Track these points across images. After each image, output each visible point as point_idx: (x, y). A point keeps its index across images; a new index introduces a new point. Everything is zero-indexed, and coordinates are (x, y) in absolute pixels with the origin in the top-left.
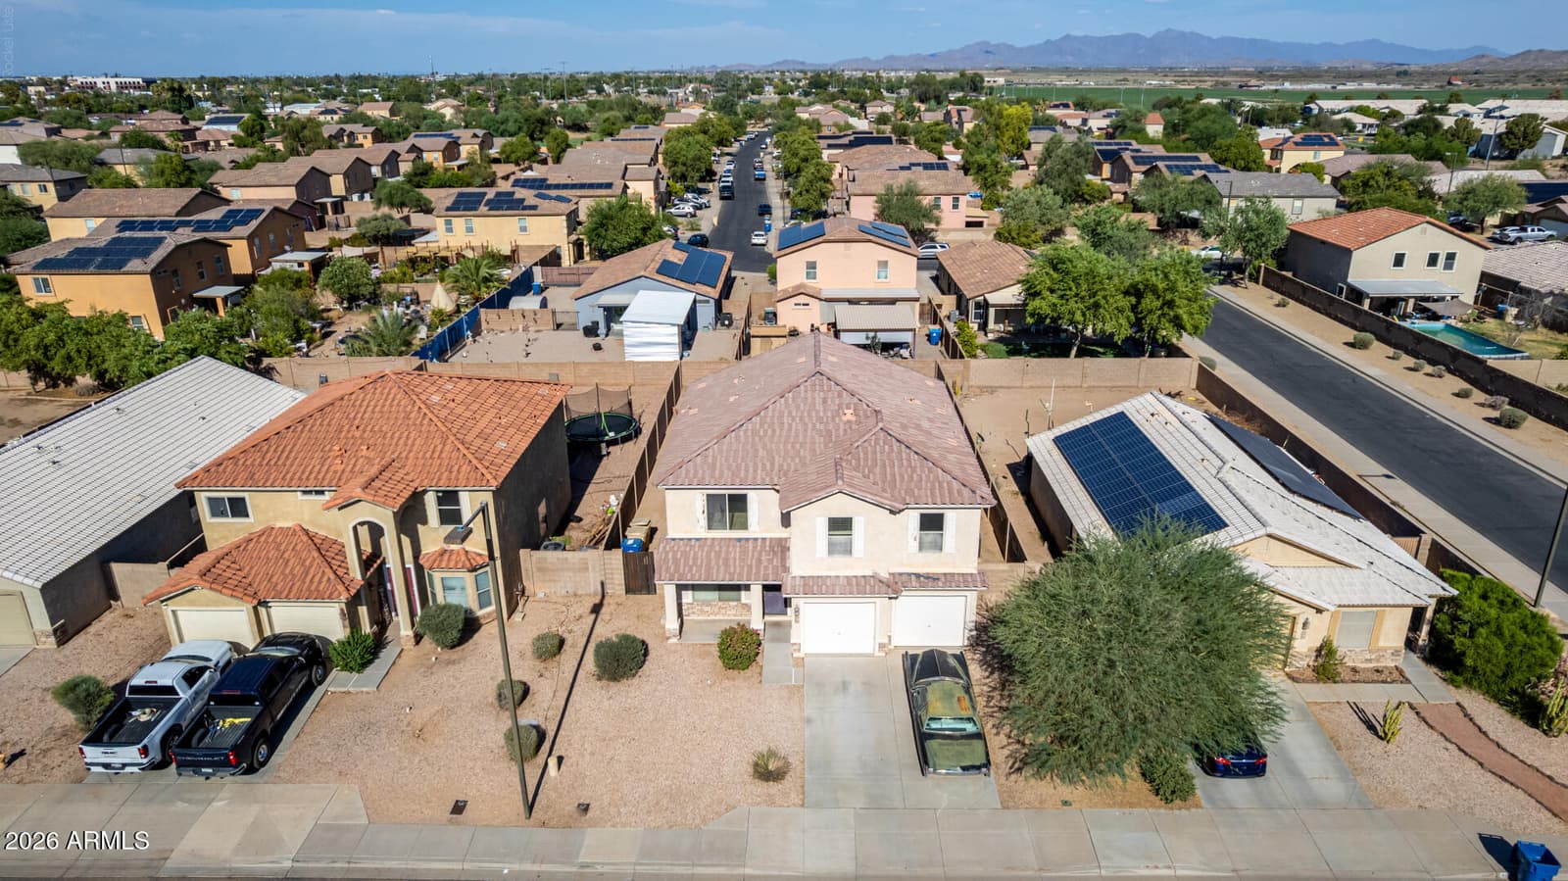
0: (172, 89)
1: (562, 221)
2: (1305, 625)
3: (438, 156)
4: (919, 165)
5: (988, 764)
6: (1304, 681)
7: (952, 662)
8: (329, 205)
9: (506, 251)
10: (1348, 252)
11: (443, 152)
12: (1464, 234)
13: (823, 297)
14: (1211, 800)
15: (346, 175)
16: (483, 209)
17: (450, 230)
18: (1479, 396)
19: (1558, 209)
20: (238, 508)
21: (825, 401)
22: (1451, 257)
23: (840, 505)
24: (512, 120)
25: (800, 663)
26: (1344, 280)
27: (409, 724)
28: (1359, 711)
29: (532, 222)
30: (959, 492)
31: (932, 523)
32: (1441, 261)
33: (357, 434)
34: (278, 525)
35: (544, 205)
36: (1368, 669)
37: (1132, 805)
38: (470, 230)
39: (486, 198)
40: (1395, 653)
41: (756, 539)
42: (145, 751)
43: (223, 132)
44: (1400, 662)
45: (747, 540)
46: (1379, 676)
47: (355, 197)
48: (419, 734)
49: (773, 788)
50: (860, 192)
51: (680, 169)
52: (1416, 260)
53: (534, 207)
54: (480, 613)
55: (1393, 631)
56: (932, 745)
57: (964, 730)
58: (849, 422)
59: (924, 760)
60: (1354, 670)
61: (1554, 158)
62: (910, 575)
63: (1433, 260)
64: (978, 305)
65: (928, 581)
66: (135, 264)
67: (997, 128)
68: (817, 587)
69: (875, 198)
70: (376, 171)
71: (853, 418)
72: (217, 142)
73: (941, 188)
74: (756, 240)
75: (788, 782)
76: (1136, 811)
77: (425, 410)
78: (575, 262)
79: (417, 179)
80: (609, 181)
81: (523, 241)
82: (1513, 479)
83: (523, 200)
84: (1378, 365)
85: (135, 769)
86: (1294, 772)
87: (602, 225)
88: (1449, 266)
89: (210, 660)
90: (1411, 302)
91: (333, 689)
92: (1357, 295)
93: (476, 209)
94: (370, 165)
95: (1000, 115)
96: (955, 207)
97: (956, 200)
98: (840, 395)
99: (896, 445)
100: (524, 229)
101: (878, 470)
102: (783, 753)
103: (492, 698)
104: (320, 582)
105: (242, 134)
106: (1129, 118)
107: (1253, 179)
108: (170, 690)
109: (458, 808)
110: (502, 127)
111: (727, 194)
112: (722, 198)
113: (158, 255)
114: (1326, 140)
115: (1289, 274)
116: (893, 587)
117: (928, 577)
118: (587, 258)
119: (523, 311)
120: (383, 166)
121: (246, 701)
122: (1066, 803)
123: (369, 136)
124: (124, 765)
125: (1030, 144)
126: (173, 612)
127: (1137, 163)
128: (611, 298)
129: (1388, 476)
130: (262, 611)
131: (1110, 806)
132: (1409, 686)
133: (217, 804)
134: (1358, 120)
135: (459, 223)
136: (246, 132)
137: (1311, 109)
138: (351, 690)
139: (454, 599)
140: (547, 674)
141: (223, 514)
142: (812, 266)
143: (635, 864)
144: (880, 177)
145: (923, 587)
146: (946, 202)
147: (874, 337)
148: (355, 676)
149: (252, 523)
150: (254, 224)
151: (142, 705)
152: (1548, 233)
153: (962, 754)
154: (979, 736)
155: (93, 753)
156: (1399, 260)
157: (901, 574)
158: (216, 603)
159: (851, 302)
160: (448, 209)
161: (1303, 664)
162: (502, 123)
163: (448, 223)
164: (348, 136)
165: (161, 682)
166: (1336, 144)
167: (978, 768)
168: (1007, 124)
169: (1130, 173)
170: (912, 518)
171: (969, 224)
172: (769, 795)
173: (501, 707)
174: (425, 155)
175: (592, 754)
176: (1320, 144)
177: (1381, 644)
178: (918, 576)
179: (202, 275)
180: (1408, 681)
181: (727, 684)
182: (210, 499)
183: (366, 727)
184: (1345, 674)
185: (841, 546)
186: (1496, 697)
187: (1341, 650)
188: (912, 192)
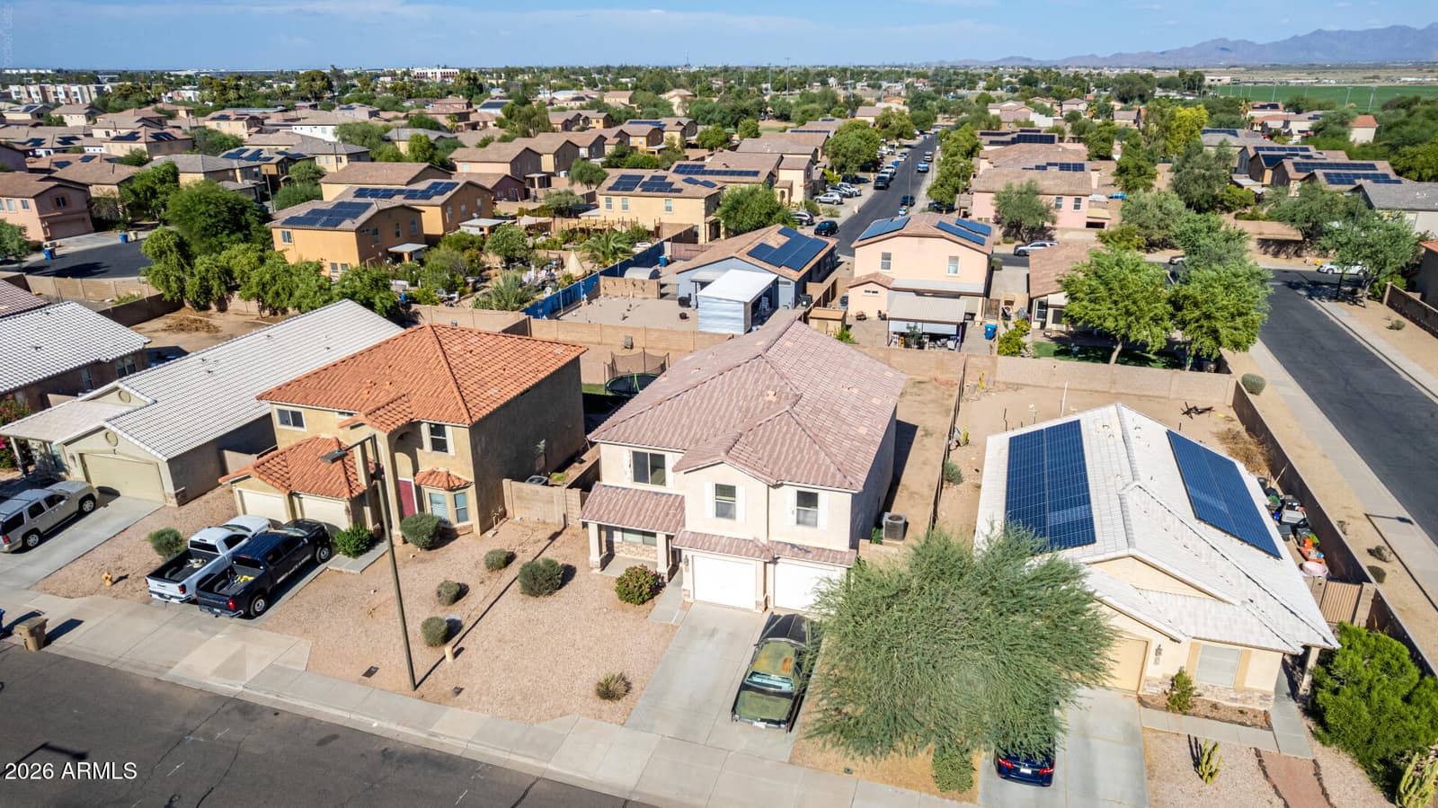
0: (468, 79)
1: (701, 204)
2: (1159, 651)
3: (644, 140)
4: (1056, 164)
6: (1153, 707)
7: (809, 628)
8: (536, 180)
9: (651, 228)
11: (647, 137)
13: (891, 286)
14: (981, 797)
15: (556, 155)
16: (638, 190)
17: (609, 206)
20: (297, 420)
23: (728, 474)
24: (718, 111)
25: (686, 606)
27: (369, 603)
28: (1194, 744)
29: (677, 203)
30: (834, 476)
31: (807, 500)
33: (388, 372)
34: (323, 436)
35: (689, 188)
36: (1227, 708)
37: (908, 786)
38: (625, 207)
39: (643, 180)
40: (1265, 697)
41: (670, 495)
42: (183, 589)
43: (491, 115)
44: (1270, 706)
45: (663, 494)
46: (1241, 718)
47: (562, 174)
48: (373, 611)
49: (606, 706)
50: (983, 189)
51: (840, 160)
53: (679, 191)
54: (457, 526)
55: (1265, 676)
56: (749, 696)
57: (780, 688)
58: (770, 402)
59: (737, 709)
60: (1215, 706)
62: (786, 544)
64: (1042, 305)
65: (802, 551)
66: (347, 224)
67: (1168, 129)
68: (705, 542)
69: (993, 195)
70: (583, 152)
71: (774, 399)
72: (485, 123)
75: (623, 702)
77: (442, 358)
78: (710, 240)
79: (615, 160)
80: (757, 170)
81: (667, 219)
83: (672, 184)
85: (176, 601)
89: (249, 530)
91: (331, 568)
93: (631, 190)
94: (578, 147)
95: (1173, 117)
96: (1077, 207)
97: (1078, 200)
98: (772, 377)
100: (669, 209)
101: (768, 448)
102: (629, 680)
105: (504, 117)
106: (1333, 120)
107: (1419, 190)
108: (213, 548)
109: (370, 673)
110: (709, 116)
112: (876, 188)
113: (364, 218)
115: (1416, 296)
116: (771, 551)
117: (801, 548)
118: (722, 237)
119: (634, 280)
120: (590, 148)
121: (255, 564)
122: (848, 770)
123: (601, 121)
124: (172, 597)
126: (240, 492)
127: (1298, 170)
128: (701, 275)
130: (296, 500)
131: (887, 782)
132: (1271, 733)
133: (219, 636)
135: (617, 201)
136: (506, 115)
138: (343, 569)
139: (437, 511)
140: (488, 582)
141: (287, 423)
142: (887, 257)
143: (469, 742)
144: (1007, 176)
145: (795, 556)
146: (1067, 202)
147: (915, 328)
148: (351, 560)
149: (305, 432)
150: (449, 194)
151: (198, 556)
153: (767, 708)
154: (792, 696)
155: (154, 584)
157: (779, 543)
158: (263, 489)
159: (919, 293)
160: (610, 188)
161: (1157, 690)
162: (709, 113)
163: (609, 200)
164: (584, 120)
165: (211, 542)
167: (781, 723)
168: (1179, 126)
169: (1287, 180)
170: (788, 495)
171: (1090, 225)
172: (600, 710)
173: (440, 601)
174: (632, 139)
175: (486, 651)
177: (1248, 684)
178: (793, 546)
179: (398, 234)
180: (1270, 728)
181: (620, 613)
182: (280, 411)
183: (339, 599)
184: (1200, 708)
185: (724, 511)
186: (1365, 762)
187: (1198, 682)
188: (1032, 191)
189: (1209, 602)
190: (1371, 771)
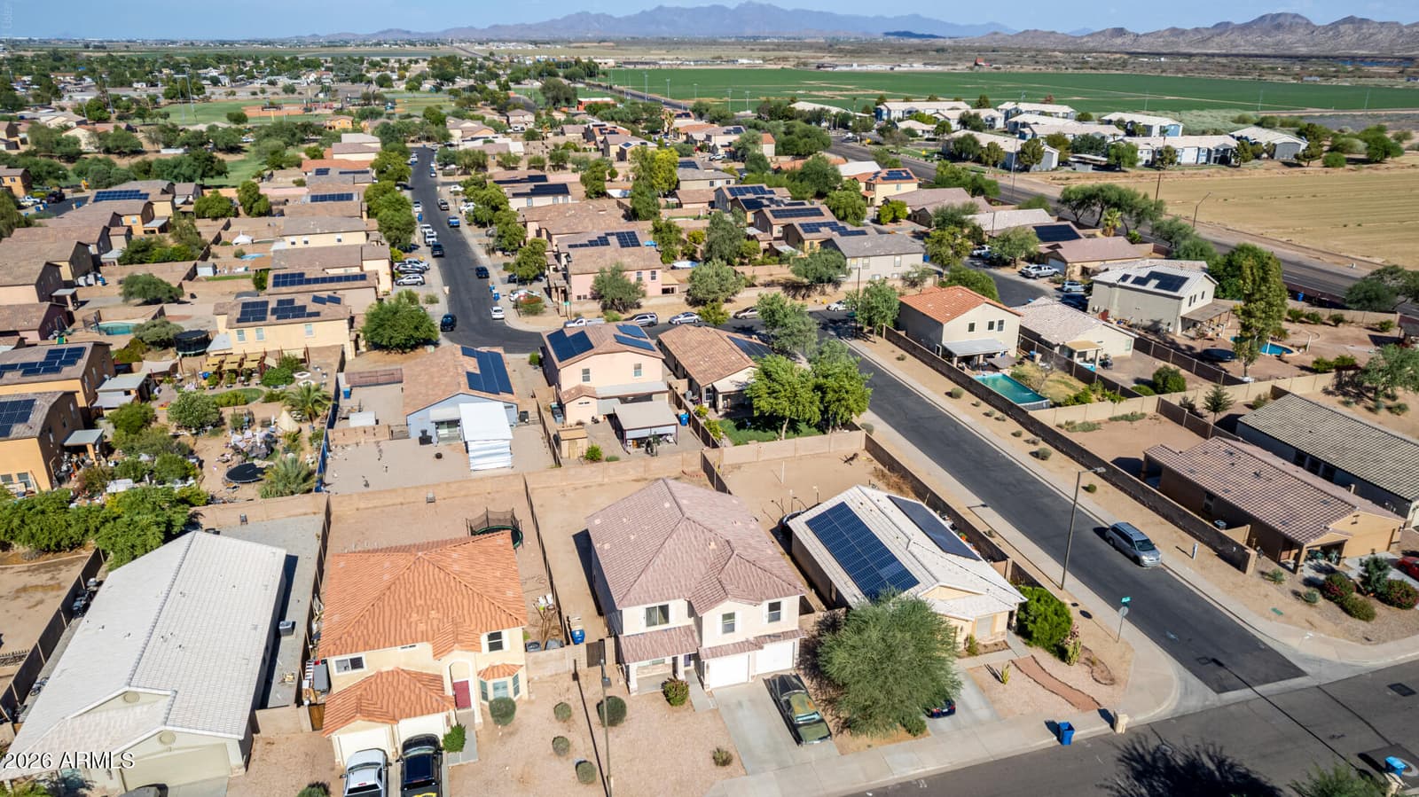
1: (343, 324)
2: (961, 629)
3: (138, 219)
4: (612, 234)
5: (830, 734)
6: (963, 657)
7: (795, 681)
10: (940, 325)
11: (142, 215)
12: (1010, 309)
13: (600, 396)
14: (933, 731)
15: (71, 262)
16: (271, 318)
17: (244, 339)
18: (1027, 435)
19: (1058, 253)
20: (357, 663)
21: (696, 537)
22: (1001, 323)
23: (727, 606)
25: (711, 695)
26: (940, 343)
27: (513, 776)
28: (989, 668)
29: (318, 327)
30: (788, 589)
31: (775, 607)
32: (996, 325)
33: (422, 603)
34: (384, 669)
36: (991, 645)
37: (900, 741)
38: (261, 338)
39: (270, 307)
40: (1003, 634)
41: (676, 628)
44: (1005, 638)
45: (671, 629)
46: (997, 647)
47: (81, 281)
48: (522, 780)
49: (728, 769)
50: (578, 271)
52: (981, 327)
53: (317, 314)
54: (515, 699)
55: (1001, 624)
56: (801, 730)
58: (713, 550)
59: (798, 739)
60: (985, 646)
61: (1053, 170)
62: (765, 636)
63: (991, 326)
64: (708, 391)
65: (775, 637)
66: (17, 429)
67: (652, 170)
68: (718, 652)
69: (591, 277)
70: (93, 250)
71: (716, 547)
73: (641, 264)
74: (496, 316)
75: (735, 763)
76: (902, 743)
77: (458, 580)
78: (356, 356)
80: (363, 273)
81: (312, 344)
82: (1046, 500)
83: (304, 308)
84: (967, 413)
86: (967, 709)
87: (381, 326)
88: (1000, 329)
90: (982, 357)
91: (451, 765)
92: (949, 355)
93: (264, 319)
94: (87, 246)
95: (653, 160)
96: (653, 278)
97: (654, 273)
98: (703, 532)
99: (747, 564)
100: (311, 333)
101: (742, 582)
102: (725, 748)
103: (551, 750)
104: (432, 703)
106: (748, 140)
108: (375, 786)
111: (437, 251)
112: (435, 256)
113: (38, 417)
114: (904, 174)
115: (902, 333)
116: (758, 643)
117: (774, 636)
118: (363, 349)
119: (364, 427)
120: (98, 244)
121: (427, 783)
122: (869, 746)
123: (18, 179)
125: (678, 182)
126: (338, 738)
127: (775, 218)
128: (442, 413)
129: (984, 506)
130: (395, 727)
131: (889, 743)
132: (1011, 650)
134: (918, 126)
135: (250, 333)
137: (881, 111)
138: (464, 763)
139: (501, 694)
140: (573, 730)
141: (346, 668)
142: (586, 372)
145: (772, 641)
146: (646, 275)
148: (460, 754)
149: (367, 671)
152: (1054, 270)
153: (816, 731)
154: (822, 720)
156: (972, 327)
157: (760, 636)
158: (367, 727)
159: (623, 399)
160: (239, 321)
161: (961, 648)
163: (241, 333)
165: (369, 783)
166: (911, 178)
167: (825, 737)
168: (659, 167)
169: (771, 226)
170: (765, 605)
171: (665, 291)
172: (729, 773)
173: (559, 754)
174: (123, 219)
176: (900, 179)
177: (997, 630)
178: (769, 636)
179: (65, 425)
180: (1009, 648)
181: (674, 714)
182: (337, 662)
183: (488, 783)
184: (982, 649)
185: (729, 628)
186: (1047, 649)
187: (977, 638)
188: (618, 271)
189: (974, 596)
190: (1052, 652)
